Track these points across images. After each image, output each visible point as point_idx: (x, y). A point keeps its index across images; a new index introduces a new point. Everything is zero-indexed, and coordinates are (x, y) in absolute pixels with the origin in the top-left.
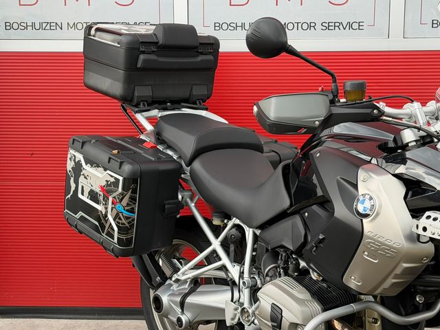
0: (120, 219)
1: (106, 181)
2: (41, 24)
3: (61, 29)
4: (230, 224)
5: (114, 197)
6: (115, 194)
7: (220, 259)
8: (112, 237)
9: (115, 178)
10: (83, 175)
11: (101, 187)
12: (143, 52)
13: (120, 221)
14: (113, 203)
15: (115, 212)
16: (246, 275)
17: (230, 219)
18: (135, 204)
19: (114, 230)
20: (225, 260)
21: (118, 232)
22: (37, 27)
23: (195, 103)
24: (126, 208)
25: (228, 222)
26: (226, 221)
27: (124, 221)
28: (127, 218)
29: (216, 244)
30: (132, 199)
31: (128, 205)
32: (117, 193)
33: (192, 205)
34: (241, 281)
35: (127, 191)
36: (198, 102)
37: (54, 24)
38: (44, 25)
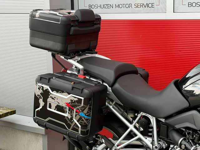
0: (83, 120)
1: (71, 100)
2: (104, 5)
3: (113, 8)
4: (139, 116)
5: (78, 109)
6: (78, 107)
7: (136, 135)
8: (78, 131)
9: (78, 98)
10: (51, 97)
11: (67, 103)
12: (73, 26)
13: (83, 122)
14: (76, 112)
15: (78, 117)
16: (156, 143)
17: (138, 113)
18: (91, 111)
19: (79, 127)
20: (139, 135)
21: (81, 128)
22: (102, 7)
23: (92, 51)
24: (86, 114)
25: (138, 115)
26: (136, 114)
27: (85, 121)
28: (87, 120)
29: (131, 127)
30: (90, 109)
31: (88, 112)
32: (80, 106)
33: (111, 107)
34: (154, 147)
35: (87, 105)
36: (93, 50)
37: (109, 5)
38: (105, 6)
